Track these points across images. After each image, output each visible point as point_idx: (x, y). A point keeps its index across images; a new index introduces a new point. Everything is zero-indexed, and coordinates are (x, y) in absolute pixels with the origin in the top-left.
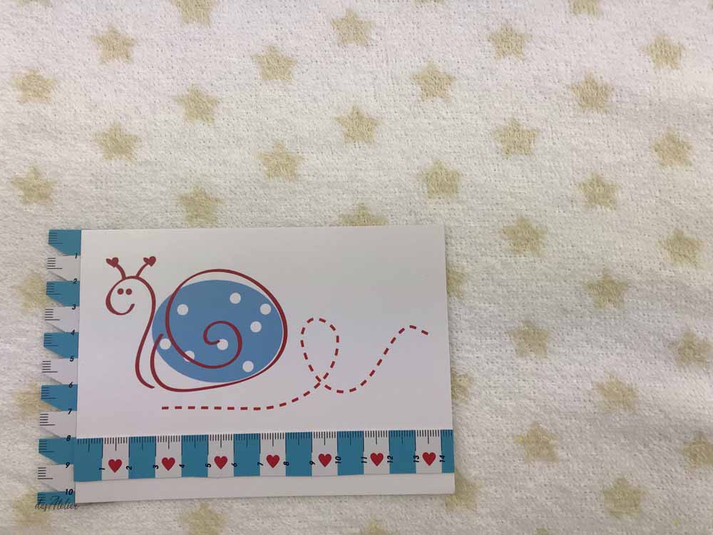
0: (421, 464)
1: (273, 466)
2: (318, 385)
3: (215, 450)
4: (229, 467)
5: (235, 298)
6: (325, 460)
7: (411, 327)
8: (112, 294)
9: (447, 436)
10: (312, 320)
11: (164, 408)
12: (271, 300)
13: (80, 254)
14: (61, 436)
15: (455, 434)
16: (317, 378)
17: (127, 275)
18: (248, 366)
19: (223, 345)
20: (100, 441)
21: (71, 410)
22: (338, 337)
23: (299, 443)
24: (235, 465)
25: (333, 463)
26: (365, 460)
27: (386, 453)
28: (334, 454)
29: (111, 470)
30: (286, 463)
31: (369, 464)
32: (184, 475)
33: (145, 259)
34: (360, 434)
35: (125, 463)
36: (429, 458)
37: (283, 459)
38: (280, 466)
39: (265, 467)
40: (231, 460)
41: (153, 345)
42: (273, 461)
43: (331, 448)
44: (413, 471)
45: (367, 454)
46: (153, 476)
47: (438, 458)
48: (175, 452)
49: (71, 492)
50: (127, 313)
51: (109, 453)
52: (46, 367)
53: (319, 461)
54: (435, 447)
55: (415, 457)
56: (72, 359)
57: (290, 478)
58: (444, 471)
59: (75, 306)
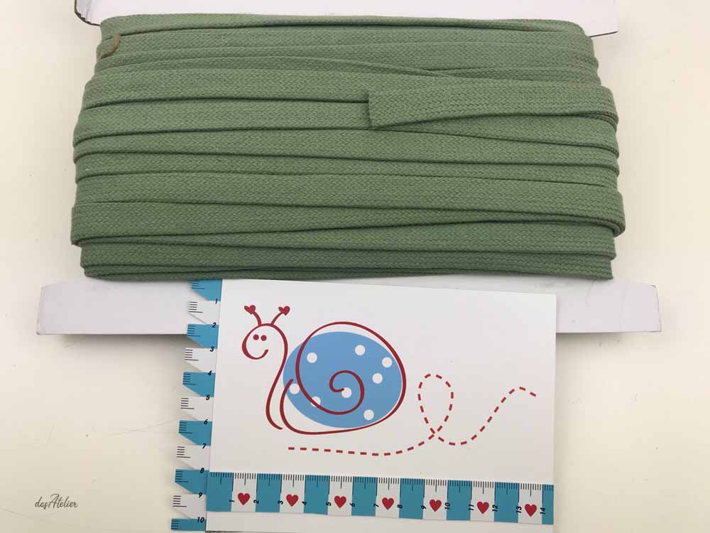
0: (523, 514)
1: (388, 508)
2: (433, 436)
3: (335, 490)
4: (347, 507)
5: (360, 350)
6: (435, 505)
7: (521, 388)
8: (249, 339)
9: (548, 490)
10: (429, 375)
11: (290, 448)
12: (391, 353)
13: (220, 300)
14: (196, 468)
15: (555, 489)
16: (431, 429)
17: (262, 323)
18: (369, 415)
19: (347, 393)
20: (232, 475)
21: (205, 445)
22: (452, 393)
23: (413, 488)
24: (353, 505)
25: (442, 509)
26: (472, 507)
27: (491, 503)
28: (444, 501)
29: (240, 504)
30: (398, 506)
31: (476, 511)
32: (306, 511)
33: (280, 309)
34: (468, 484)
35: (253, 497)
36: (531, 510)
37: (397, 502)
38: (394, 508)
39: (381, 508)
40: (349, 500)
41: (284, 389)
42: (388, 503)
43: (442, 495)
44: (516, 520)
45: (474, 502)
46: (277, 510)
47: (539, 510)
48: (299, 489)
49: (202, 521)
50: (261, 357)
51: (239, 487)
52: (184, 404)
53: (430, 506)
54: (537, 499)
55: (518, 507)
56: (208, 397)
57: (402, 520)
58: (544, 523)
59: (213, 348)
